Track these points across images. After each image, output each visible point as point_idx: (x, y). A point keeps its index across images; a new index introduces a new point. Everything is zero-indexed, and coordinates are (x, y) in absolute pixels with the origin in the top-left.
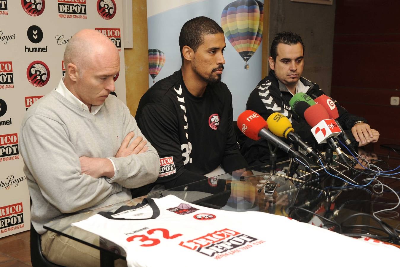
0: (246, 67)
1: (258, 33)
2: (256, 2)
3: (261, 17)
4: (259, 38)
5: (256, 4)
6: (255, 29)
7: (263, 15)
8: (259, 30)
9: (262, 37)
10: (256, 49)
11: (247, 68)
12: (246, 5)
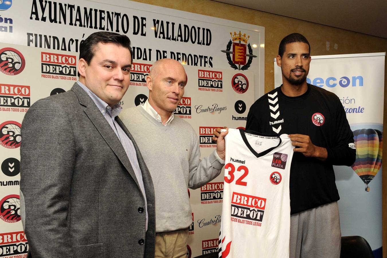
0: (366, 190)
1: (378, 159)
2: (375, 131)
3: (380, 144)
4: (379, 163)
5: (375, 133)
6: (375, 155)
7: (382, 142)
8: (379, 155)
9: (381, 162)
10: (376, 173)
11: (368, 190)
12: (366, 134)
